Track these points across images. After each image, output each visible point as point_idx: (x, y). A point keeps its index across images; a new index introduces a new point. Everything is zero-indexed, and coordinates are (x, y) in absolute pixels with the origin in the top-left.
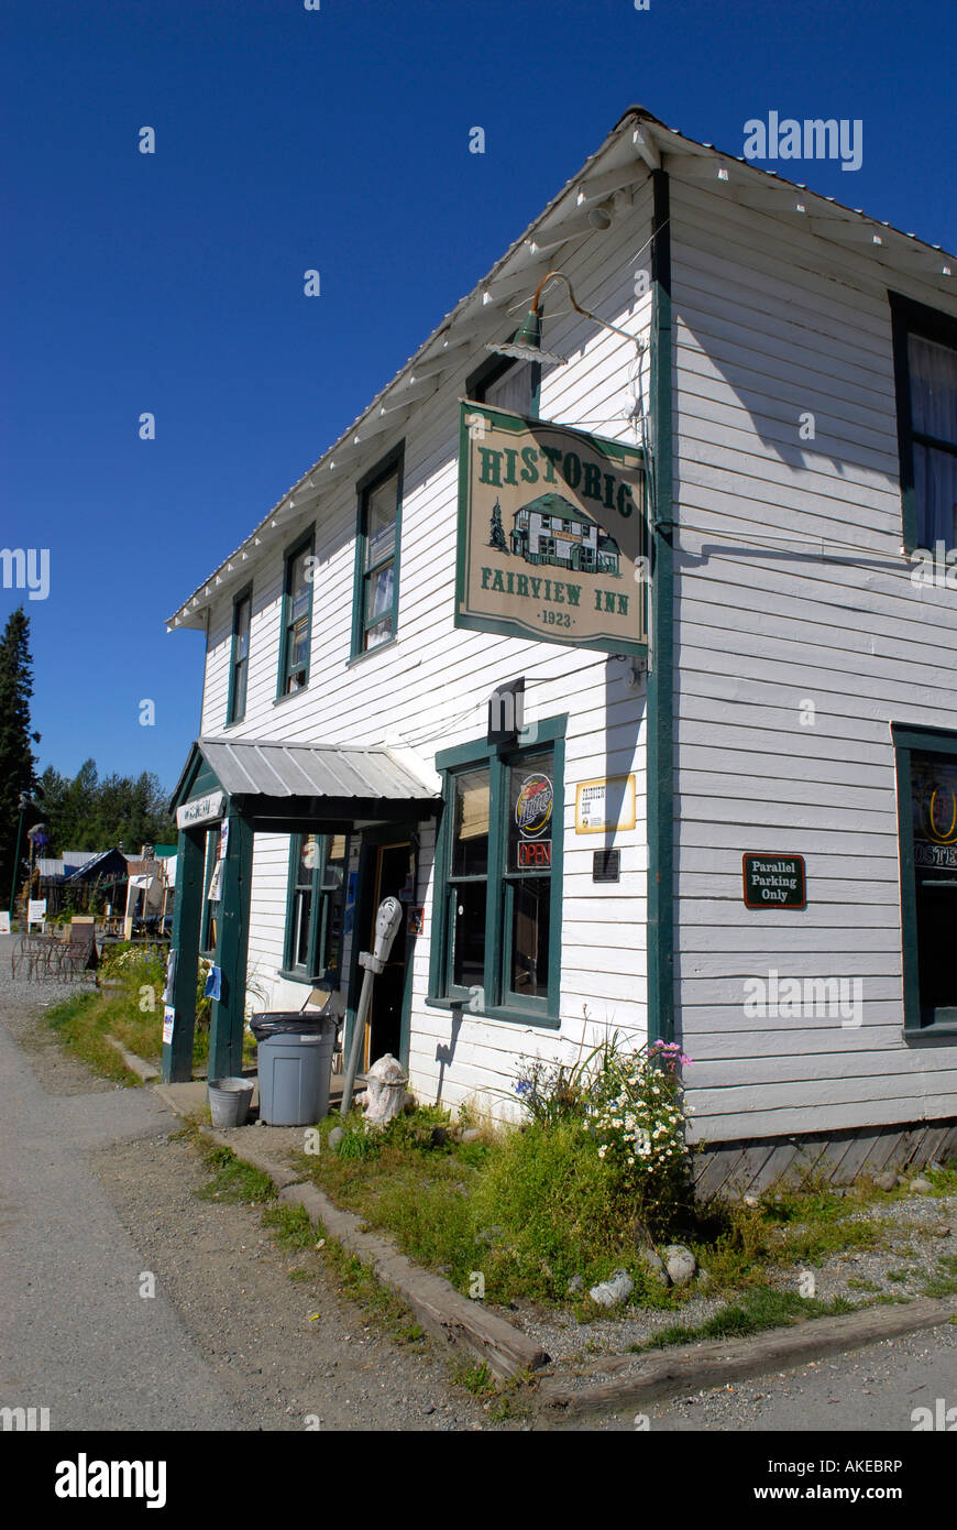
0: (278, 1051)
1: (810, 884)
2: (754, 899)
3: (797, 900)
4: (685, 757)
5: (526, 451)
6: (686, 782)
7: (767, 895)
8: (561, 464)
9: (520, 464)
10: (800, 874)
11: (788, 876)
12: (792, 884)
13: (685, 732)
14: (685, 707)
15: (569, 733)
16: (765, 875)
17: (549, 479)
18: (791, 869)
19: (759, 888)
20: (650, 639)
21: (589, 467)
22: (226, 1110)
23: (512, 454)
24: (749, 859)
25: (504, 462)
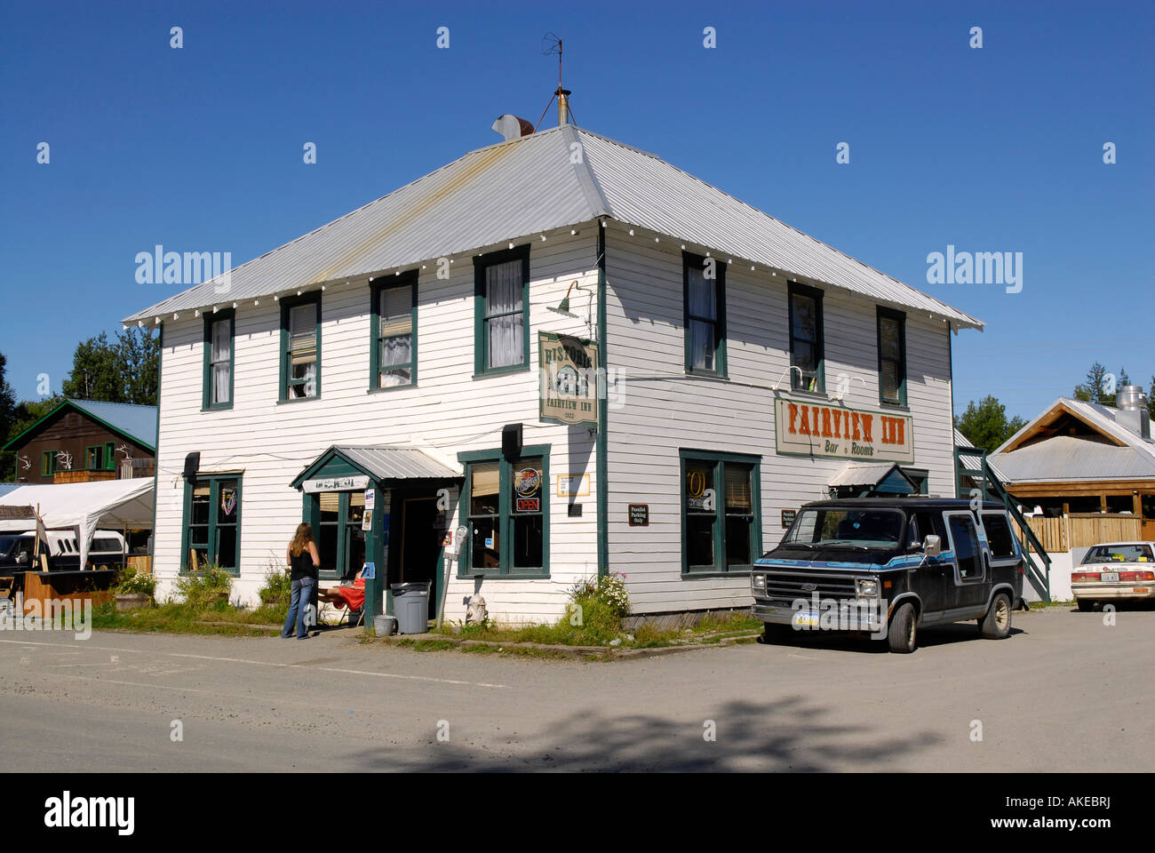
0: (411, 600)
1: (650, 516)
2: (632, 522)
3: (645, 522)
4: (610, 467)
5: (560, 348)
6: (610, 477)
7: (636, 520)
8: (569, 352)
9: (557, 354)
10: (647, 513)
11: (643, 513)
12: (644, 516)
13: (610, 457)
14: (610, 447)
15: (552, 453)
16: (635, 513)
17: (566, 359)
18: (644, 510)
19: (633, 518)
20: (598, 421)
21: (578, 351)
22: (386, 629)
23: (554, 350)
24: (630, 506)
25: (552, 354)
